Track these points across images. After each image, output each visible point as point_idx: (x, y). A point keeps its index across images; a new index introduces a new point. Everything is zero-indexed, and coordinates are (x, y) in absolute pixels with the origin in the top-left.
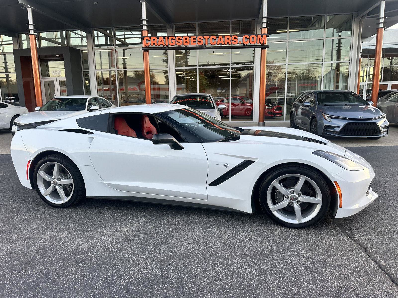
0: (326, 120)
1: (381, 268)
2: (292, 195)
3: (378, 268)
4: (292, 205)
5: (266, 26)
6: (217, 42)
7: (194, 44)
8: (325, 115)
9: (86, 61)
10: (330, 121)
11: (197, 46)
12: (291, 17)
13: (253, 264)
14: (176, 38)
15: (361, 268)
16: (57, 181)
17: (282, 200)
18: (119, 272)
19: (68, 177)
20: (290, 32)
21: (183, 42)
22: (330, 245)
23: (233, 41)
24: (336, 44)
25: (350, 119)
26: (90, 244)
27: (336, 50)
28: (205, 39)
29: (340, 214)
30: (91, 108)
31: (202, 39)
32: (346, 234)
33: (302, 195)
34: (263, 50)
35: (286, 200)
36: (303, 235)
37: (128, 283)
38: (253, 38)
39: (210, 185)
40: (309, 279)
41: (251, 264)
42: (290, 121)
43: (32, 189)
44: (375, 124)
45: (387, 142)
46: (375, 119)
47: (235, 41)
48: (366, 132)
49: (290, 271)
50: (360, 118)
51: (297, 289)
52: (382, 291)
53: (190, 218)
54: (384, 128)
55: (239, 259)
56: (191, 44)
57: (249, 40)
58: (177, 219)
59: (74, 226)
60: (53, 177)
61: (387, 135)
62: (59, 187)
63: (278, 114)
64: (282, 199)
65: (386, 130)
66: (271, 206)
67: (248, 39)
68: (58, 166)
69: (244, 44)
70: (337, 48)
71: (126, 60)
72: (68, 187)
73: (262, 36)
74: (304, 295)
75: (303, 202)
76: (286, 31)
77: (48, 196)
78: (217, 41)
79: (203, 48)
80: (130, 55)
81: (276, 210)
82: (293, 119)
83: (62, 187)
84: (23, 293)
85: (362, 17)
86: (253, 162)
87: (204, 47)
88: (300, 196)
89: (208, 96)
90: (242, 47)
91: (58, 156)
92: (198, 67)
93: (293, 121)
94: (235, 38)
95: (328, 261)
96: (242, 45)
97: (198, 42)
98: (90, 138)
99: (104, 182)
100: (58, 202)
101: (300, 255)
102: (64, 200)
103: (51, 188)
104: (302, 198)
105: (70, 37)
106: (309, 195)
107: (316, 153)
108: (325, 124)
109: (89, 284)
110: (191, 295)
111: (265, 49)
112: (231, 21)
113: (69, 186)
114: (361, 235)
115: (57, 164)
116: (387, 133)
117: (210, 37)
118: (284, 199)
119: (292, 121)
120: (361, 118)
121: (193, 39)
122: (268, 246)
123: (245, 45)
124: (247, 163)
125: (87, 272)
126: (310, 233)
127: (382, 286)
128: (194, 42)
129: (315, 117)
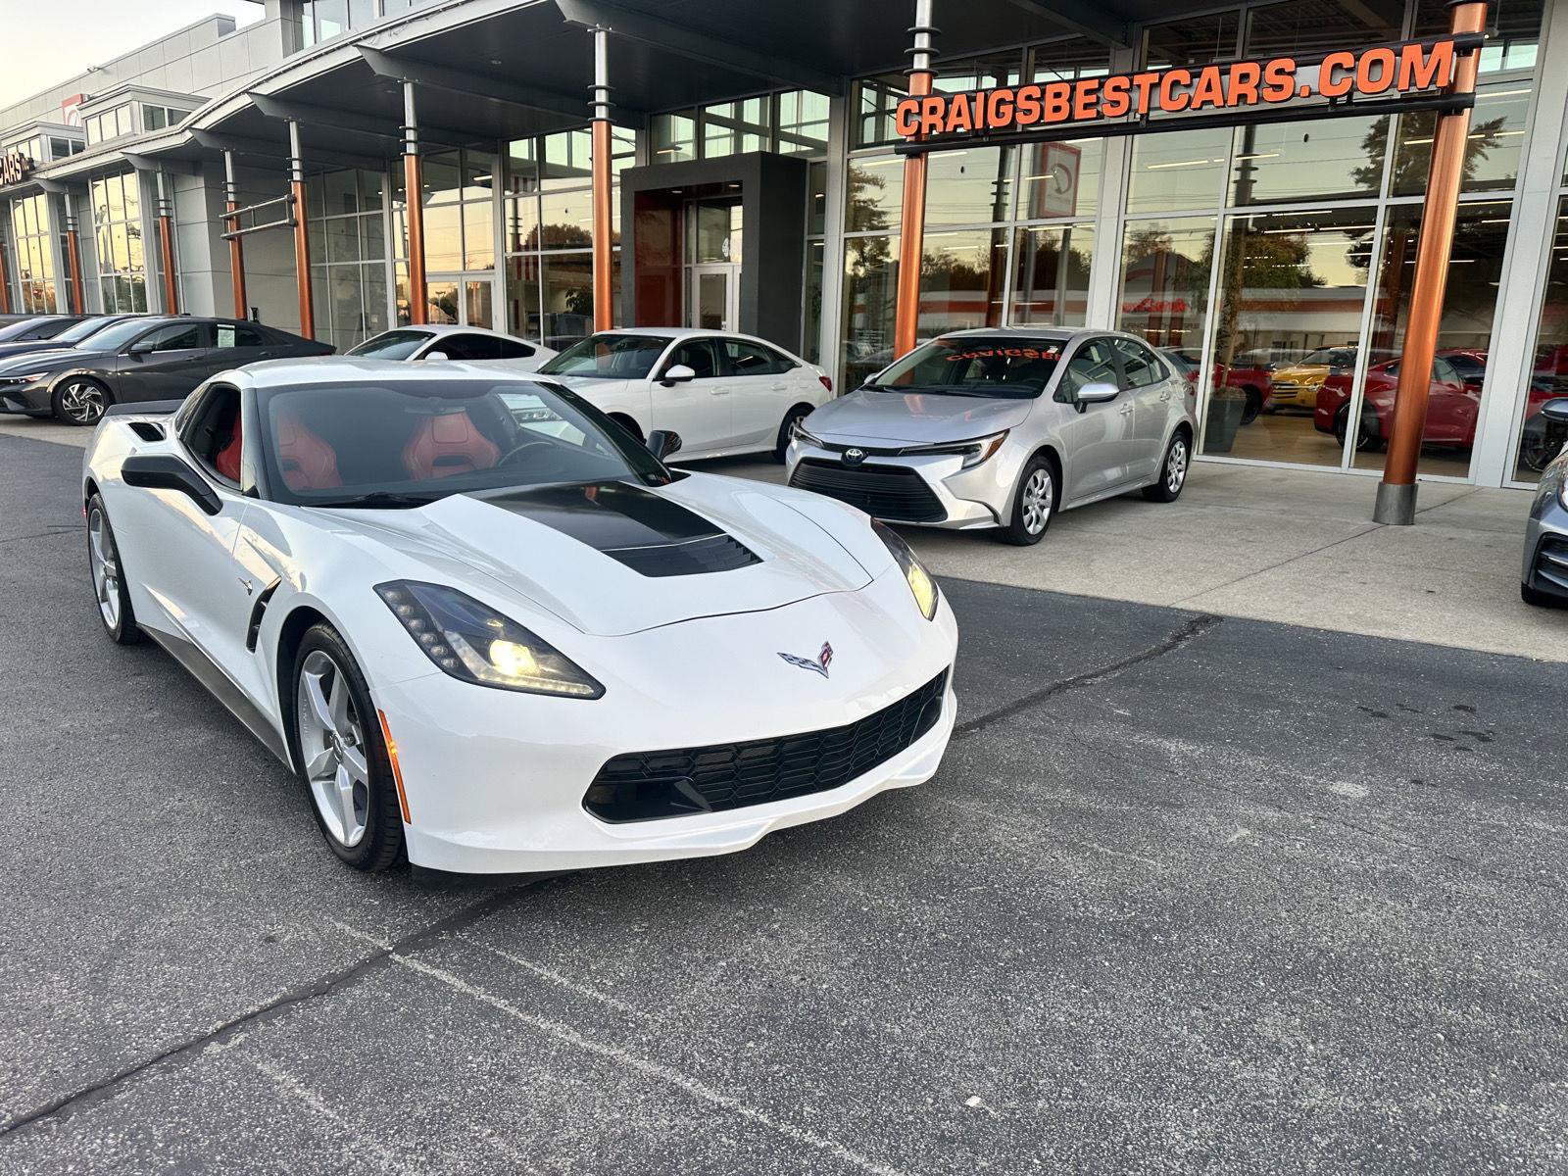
6: (1191, 96)
7: (1090, 113)
14: (1016, 95)
22: (270, 939)
23: (1268, 86)
28: (1139, 87)
29: (416, 849)
31: (1126, 90)
34: (1445, 122)
38: (1378, 63)
47: (1280, 88)
57: (1352, 74)
67: (1348, 70)
69: (1321, 96)
73: (1429, 50)
78: (1191, 90)
81: (318, 780)
87: (1138, 123)
90: (1322, 111)
94: (1280, 71)
96: (1322, 101)
97: (1109, 101)
117: (1161, 78)
121: (1088, 92)
128: (1087, 105)
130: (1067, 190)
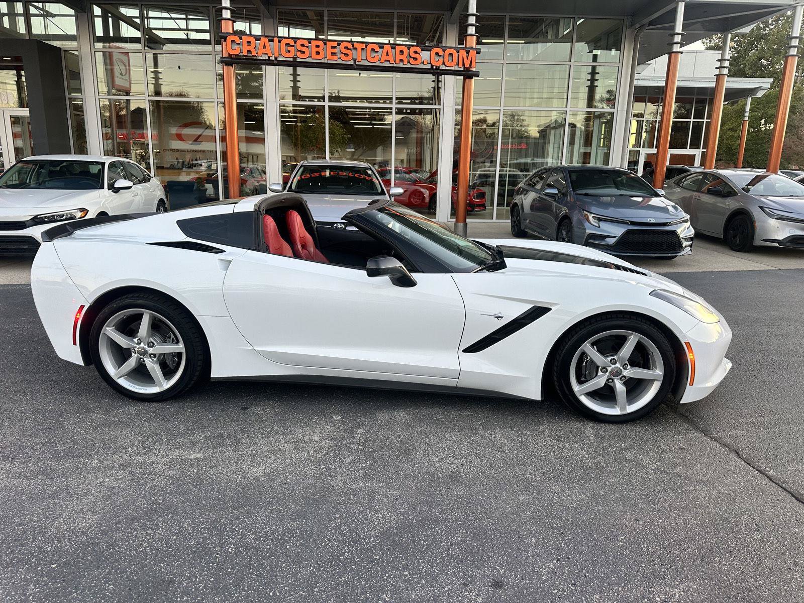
0: (590, 223)
1: (771, 480)
2: (613, 366)
3: (768, 481)
4: (612, 384)
5: (474, 33)
6: (380, 56)
7: (335, 57)
8: (589, 214)
9: (76, 75)
10: (598, 226)
11: (340, 62)
12: (513, 15)
13: (577, 487)
14: (295, 42)
15: (744, 483)
16: (146, 347)
17: (594, 376)
18: (354, 514)
19: (171, 339)
20: (509, 43)
21: (310, 53)
22: (681, 449)
23: (411, 57)
24: (588, 74)
25: (633, 223)
26: (265, 469)
27: (587, 87)
28: (356, 49)
29: (690, 395)
30: (116, 185)
31: (350, 49)
32: (697, 429)
33: (629, 367)
34: (467, 80)
35: (602, 376)
36: (633, 435)
37: (382, 533)
38: (451, 55)
39: (464, 351)
40: (677, 505)
41: (575, 487)
42: (510, 221)
43: (83, 365)
44: (674, 233)
45: (689, 265)
46: (674, 224)
47: (416, 59)
48: (658, 247)
49: (643, 495)
50: (648, 221)
51: (667, 521)
52: (788, 514)
53: (425, 412)
54: (687, 239)
55: (550, 480)
56: (326, 57)
57: (442, 58)
58: (402, 415)
59: (206, 436)
60: (135, 340)
61: (690, 253)
62: (151, 360)
63: (479, 206)
64: (595, 374)
65: (690, 243)
66: (576, 388)
67: (441, 56)
68: (150, 317)
69: (432, 66)
70: (590, 82)
71: (160, 76)
72: (170, 359)
73: (468, 52)
74: (681, 530)
75: (631, 378)
76: (502, 41)
77: (122, 378)
78: (379, 54)
79: (351, 67)
80: (179, 68)
81: (584, 394)
82: (517, 218)
83: (155, 359)
84: (194, 568)
85: (642, 27)
86: (548, 310)
87: (352, 65)
88: (625, 369)
89: (367, 169)
90: (429, 71)
91: (151, 297)
92: (327, 104)
93: (519, 222)
94: (416, 52)
95: (692, 475)
96: (429, 66)
97: (342, 53)
98: (223, 262)
99: (251, 348)
100: (146, 390)
101: (644, 467)
102: (161, 385)
103: (132, 362)
104: (629, 372)
105: (16, 12)
106: (638, 365)
107: (654, 294)
108: (588, 231)
109: (311, 540)
110: (505, 543)
111: (472, 78)
112: (396, 12)
113: (173, 357)
114: (720, 430)
115: (147, 313)
116: (691, 250)
117: (366, 46)
118: (599, 374)
119: (515, 222)
120: (652, 221)
121: (333, 47)
122: (587, 456)
123: (434, 67)
124: (537, 312)
125: (294, 520)
126: (641, 430)
127: (785, 508)
128: (333, 54)
129: (568, 216)
130: (125, 75)
